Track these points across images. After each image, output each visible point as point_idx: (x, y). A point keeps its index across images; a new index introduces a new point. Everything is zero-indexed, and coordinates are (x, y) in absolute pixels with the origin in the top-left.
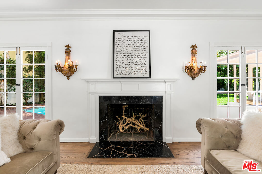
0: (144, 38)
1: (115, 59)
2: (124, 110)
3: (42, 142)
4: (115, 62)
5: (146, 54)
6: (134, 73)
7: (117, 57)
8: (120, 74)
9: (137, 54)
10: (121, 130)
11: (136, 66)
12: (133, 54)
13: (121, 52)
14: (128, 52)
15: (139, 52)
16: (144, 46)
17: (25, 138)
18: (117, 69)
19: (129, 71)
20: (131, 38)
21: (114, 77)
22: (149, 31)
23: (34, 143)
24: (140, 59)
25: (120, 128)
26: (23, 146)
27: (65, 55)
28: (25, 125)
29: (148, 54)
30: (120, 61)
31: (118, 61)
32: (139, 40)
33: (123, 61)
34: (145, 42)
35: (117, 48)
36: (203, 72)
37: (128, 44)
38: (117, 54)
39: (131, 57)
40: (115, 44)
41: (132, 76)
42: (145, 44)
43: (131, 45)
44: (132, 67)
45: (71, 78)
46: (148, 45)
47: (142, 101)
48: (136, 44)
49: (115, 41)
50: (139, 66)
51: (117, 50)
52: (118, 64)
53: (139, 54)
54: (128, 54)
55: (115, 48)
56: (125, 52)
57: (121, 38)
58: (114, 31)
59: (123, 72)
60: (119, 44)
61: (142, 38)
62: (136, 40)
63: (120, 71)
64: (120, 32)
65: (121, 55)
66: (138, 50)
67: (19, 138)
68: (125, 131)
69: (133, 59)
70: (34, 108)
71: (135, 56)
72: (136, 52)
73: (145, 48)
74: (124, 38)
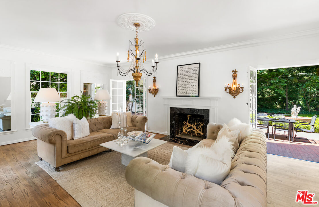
0: (196, 69)
1: (178, 84)
2: (188, 119)
3: (138, 124)
4: (178, 86)
5: (196, 80)
6: (188, 93)
7: (179, 82)
8: (180, 94)
9: (191, 80)
10: (184, 131)
11: (190, 88)
12: (188, 80)
13: (181, 80)
14: (185, 79)
15: (192, 79)
16: (195, 74)
17: (133, 121)
18: (179, 90)
19: (186, 92)
20: (188, 69)
21: (177, 96)
22: (199, 64)
23: (136, 124)
24: (193, 83)
25: (184, 130)
26: (133, 125)
27: (153, 82)
28: (133, 117)
29: (198, 80)
30: (181, 86)
31: (179, 85)
32: (193, 70)
33: (182, 85)
34: (196, 71)
35: (179, 77)
36: (241, 91)
37: (185, 74)
38: (179, 81)
39: (187, 83)
40: (178, 74)
41: (187, 95)
42: (196, 73)
43: (187, 75)
44: (187, 89)
45: (156, 96)
46: (198, 74)
47: (195, 112)
48: (190, 73)
49: (178, 73)
50: (191, 88)
51: (179, 78)
52: (179, 87)
53: (192, 80)
54: (185, 81)
55: (178, 77)
56: (183, 79)
57: (182, 70)
58: (178, 66)
59: (182, 92)
60: (181, 74)
61: (194, 69)
62: (190, 71)
63: (180, 92)
64: (181, 66)
65: (181, 81)
66: (191, 77)
67: (131, 121)
68: (188, 133)
69: (188, 83)
70: (140, 114)
71: (189, 82)
72: (190, 79)
73: (196, 75)
74: (184, 70)
